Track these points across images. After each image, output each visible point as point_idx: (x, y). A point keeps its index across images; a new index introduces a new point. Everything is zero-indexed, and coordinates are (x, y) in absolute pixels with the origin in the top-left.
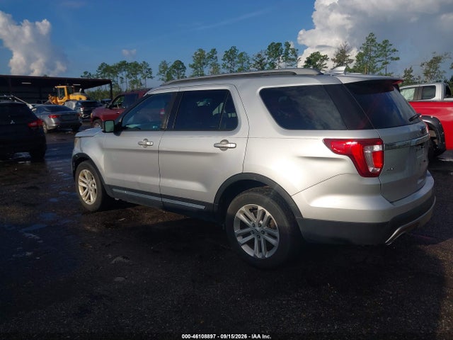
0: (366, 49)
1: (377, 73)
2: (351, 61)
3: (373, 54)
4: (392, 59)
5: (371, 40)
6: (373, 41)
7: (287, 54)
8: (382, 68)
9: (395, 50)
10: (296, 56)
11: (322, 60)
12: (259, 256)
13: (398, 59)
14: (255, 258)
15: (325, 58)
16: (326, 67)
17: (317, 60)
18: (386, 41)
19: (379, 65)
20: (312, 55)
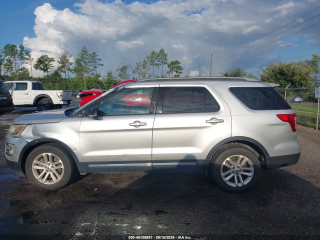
0: (82, 57)
1: (91, 73)
2: (71, 64)
3: (87, 61)
4: (99, 65)
5: (84, 51)
6: (86, 52)
7: (21, 54)
8: (94, 70)
9: (100, 60)
10: (30, 56)
11: (50, 61)
12: (240, 185)
13: (102, 65)
14: (237, 187)
15: (52, 60)
16: (52, 66)
17: (46, 60)
18: (94, 53)
19: (91, 68)
20: (42, 57)
